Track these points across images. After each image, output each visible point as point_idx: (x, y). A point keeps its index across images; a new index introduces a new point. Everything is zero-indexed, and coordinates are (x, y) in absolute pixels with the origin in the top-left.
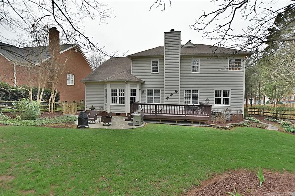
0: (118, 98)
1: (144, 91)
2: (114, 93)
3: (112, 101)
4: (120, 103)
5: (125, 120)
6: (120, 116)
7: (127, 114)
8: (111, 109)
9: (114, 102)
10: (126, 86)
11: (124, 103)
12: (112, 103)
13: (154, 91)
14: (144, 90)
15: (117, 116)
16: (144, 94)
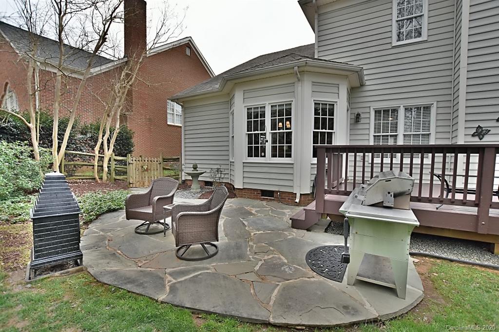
0: (269, 137)
1: (362, 116)
2: (255, 119)
3: (250, 149)
4: (274, 155)
5: (293, 226)
6: (275, 202)
7: (298, 196)
8: (246, 175)
9: (255, 150)
10: (299, 88)
11: (289, 156)
12: (250, 155)
13: (401, 113)
14: (360, 111)
15: (264, 203)
16: (360, 126)
